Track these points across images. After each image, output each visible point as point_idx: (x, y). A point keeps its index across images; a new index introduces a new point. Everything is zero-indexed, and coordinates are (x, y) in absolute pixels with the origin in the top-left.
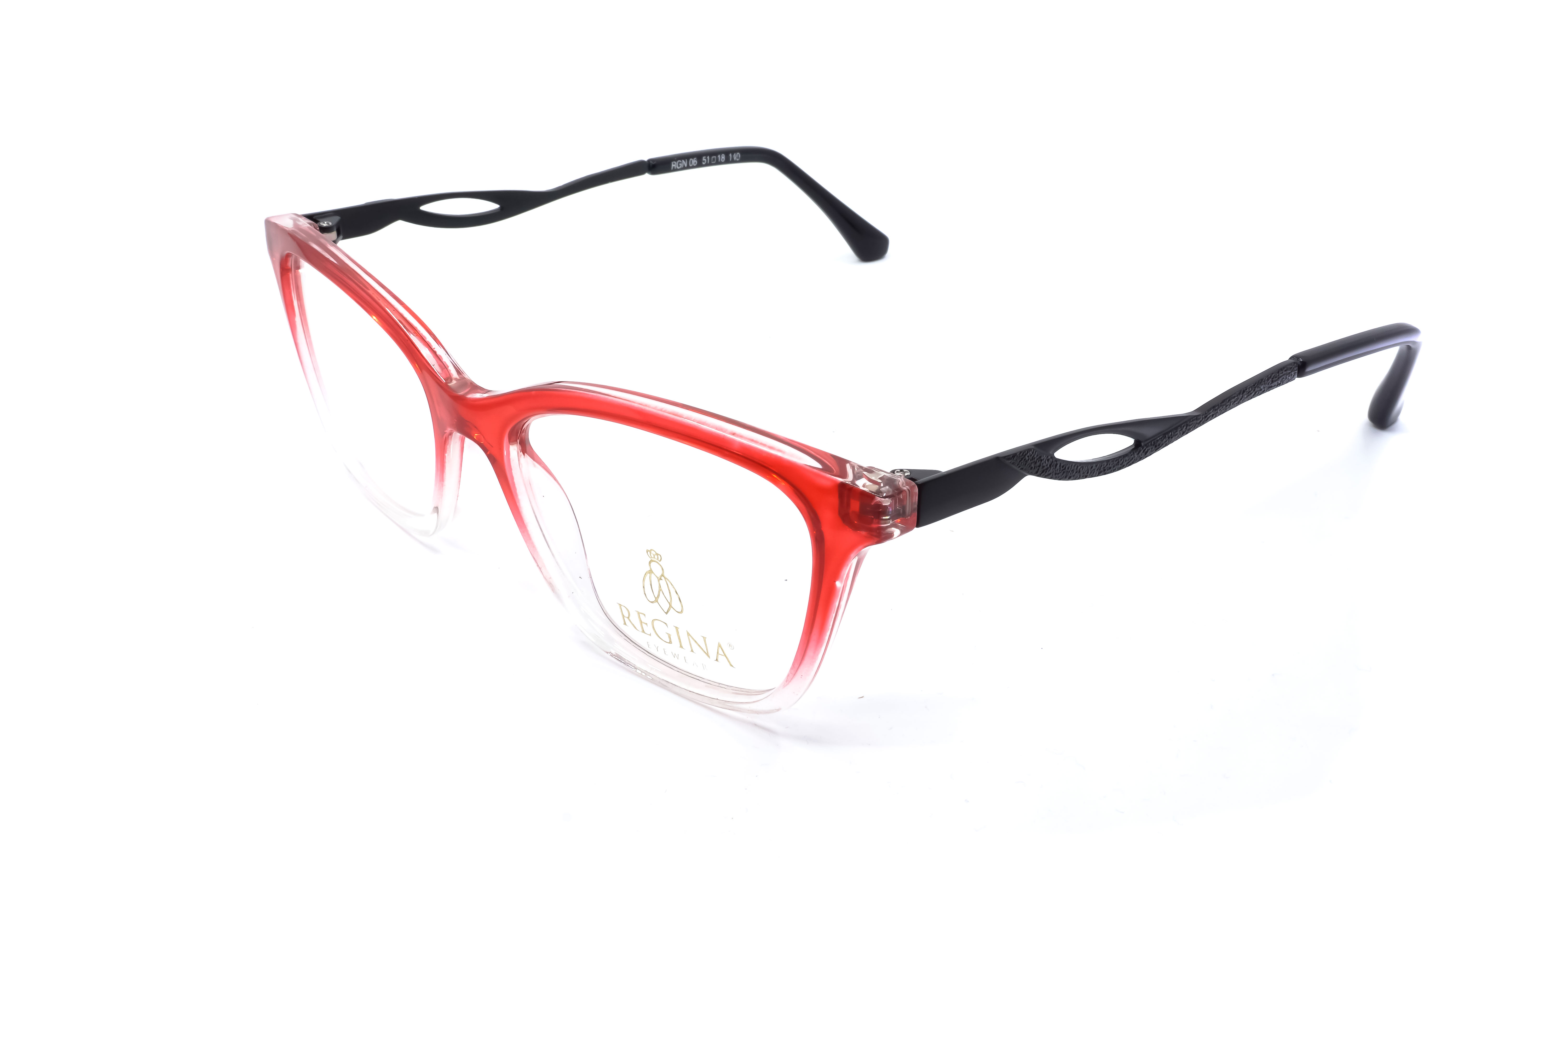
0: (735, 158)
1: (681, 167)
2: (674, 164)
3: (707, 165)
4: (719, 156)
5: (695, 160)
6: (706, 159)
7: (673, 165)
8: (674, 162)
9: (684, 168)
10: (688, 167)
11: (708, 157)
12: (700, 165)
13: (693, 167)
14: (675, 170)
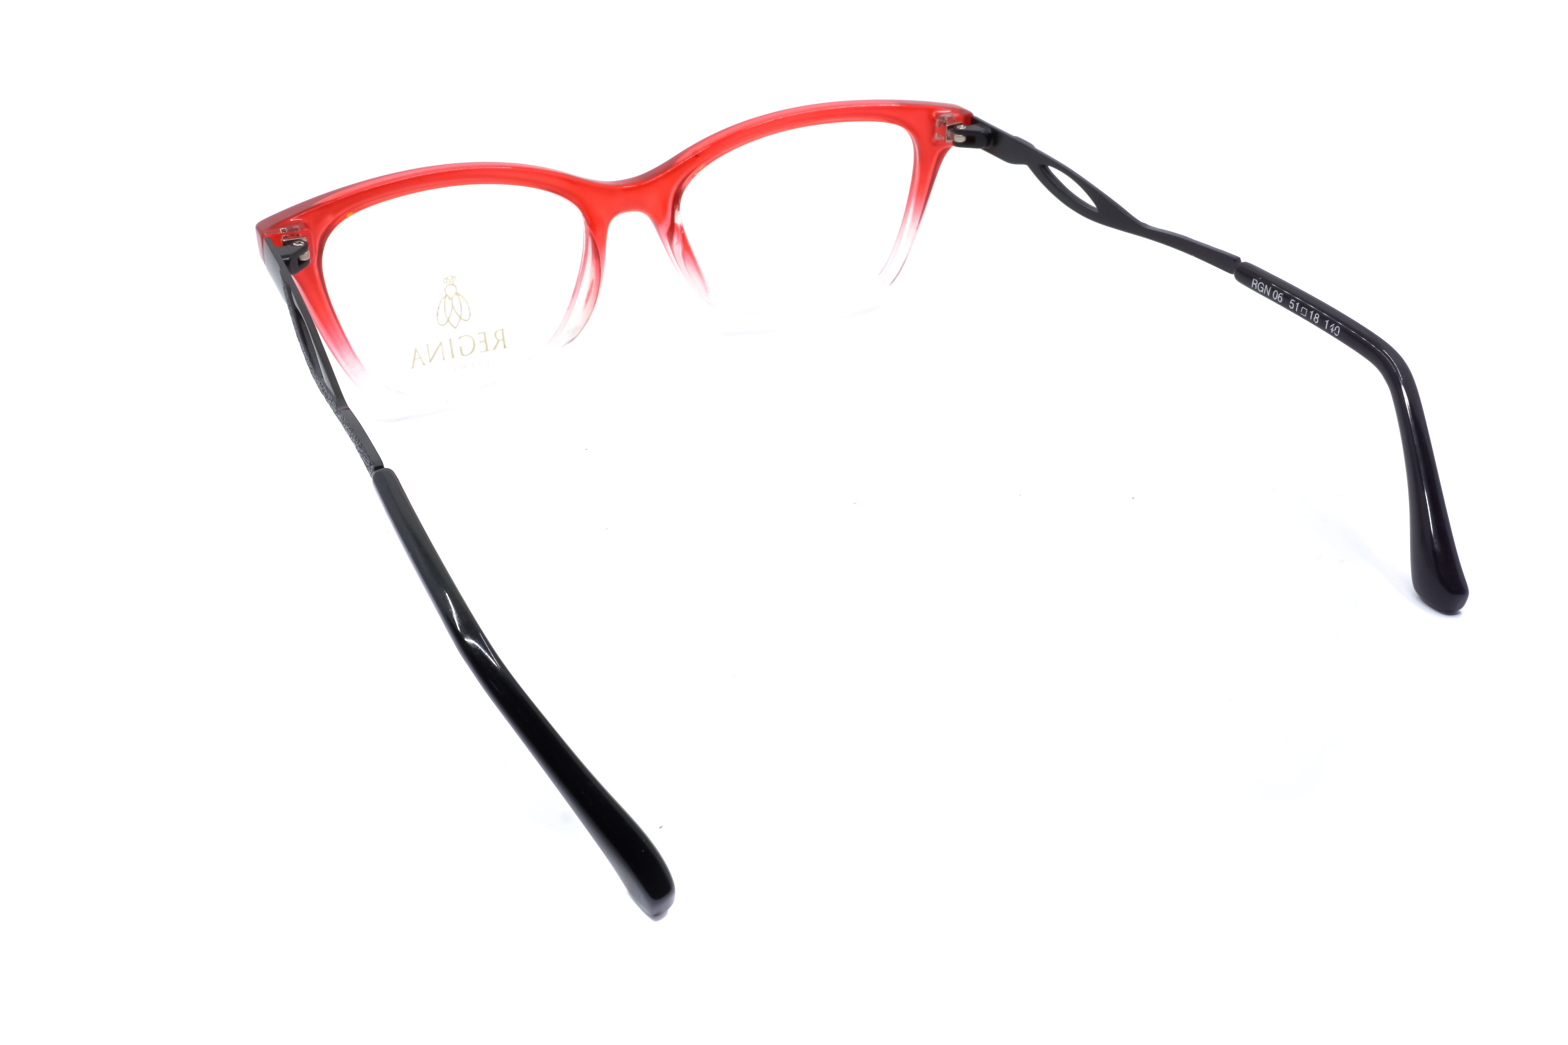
0: (1332, 330)
1: (1262, 291)
2: (1255, 282)
3: (1293, 311)
4: (1312, 312)
5: (1281, 295)
6: (1295, 303)
7: (1253, 283)
8: (1256, 280)
9: (1265, 295)
10: (1270, 297)
11: (1298, 304)
12: (1285, 304)
13: (1276, 301)
14: (1254, 288)
